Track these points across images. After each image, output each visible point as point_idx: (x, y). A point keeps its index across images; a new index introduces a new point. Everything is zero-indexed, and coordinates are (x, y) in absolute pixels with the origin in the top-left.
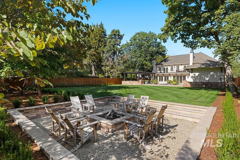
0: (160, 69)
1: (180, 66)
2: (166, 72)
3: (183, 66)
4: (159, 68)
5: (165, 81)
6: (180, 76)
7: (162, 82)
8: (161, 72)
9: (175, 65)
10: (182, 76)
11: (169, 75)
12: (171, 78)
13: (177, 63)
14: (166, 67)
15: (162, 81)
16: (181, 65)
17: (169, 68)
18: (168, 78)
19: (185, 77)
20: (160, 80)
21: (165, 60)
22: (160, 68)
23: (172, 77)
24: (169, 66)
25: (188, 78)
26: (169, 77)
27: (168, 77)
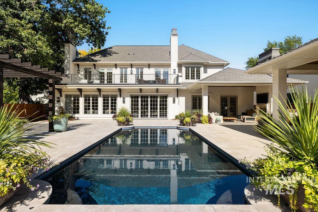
0: (88, 75)
1: (146, 71)
2: (106, 82)
3: (152, 71)
4: (86, 72)
5: (104, 113)
6: (151, 97)
7: (95, 115)
8: (90, 83)
9: (132, 66)
10: (157, 97)
11: (118, 93)
12: (124, 102)
13: (139, 61)
14: (106, 71)
15: (94, 113)
16: (149, 66)
17: (116, 72)
18: (115, 103)
19: (166, 101)
20: (86, 110)
21: (105, 53)
22: (90, 72)
23: (128, 100)
24: (116, 66)
25: (174, 101)
26: (119, 100)
27: (115, 100)
